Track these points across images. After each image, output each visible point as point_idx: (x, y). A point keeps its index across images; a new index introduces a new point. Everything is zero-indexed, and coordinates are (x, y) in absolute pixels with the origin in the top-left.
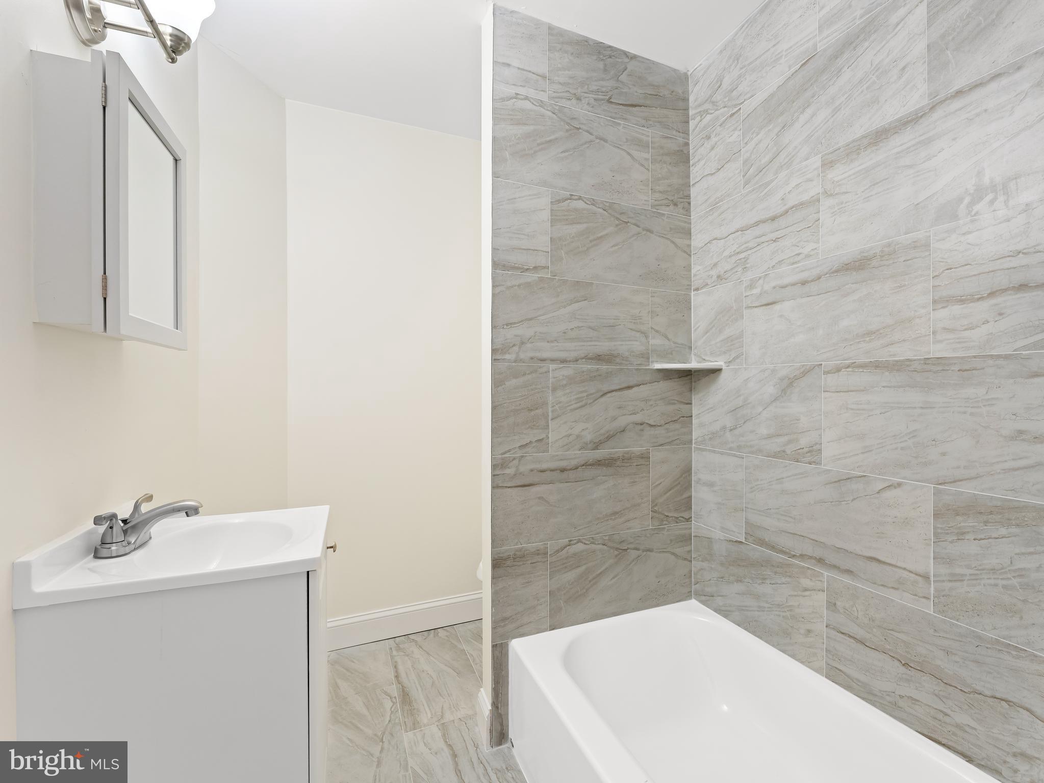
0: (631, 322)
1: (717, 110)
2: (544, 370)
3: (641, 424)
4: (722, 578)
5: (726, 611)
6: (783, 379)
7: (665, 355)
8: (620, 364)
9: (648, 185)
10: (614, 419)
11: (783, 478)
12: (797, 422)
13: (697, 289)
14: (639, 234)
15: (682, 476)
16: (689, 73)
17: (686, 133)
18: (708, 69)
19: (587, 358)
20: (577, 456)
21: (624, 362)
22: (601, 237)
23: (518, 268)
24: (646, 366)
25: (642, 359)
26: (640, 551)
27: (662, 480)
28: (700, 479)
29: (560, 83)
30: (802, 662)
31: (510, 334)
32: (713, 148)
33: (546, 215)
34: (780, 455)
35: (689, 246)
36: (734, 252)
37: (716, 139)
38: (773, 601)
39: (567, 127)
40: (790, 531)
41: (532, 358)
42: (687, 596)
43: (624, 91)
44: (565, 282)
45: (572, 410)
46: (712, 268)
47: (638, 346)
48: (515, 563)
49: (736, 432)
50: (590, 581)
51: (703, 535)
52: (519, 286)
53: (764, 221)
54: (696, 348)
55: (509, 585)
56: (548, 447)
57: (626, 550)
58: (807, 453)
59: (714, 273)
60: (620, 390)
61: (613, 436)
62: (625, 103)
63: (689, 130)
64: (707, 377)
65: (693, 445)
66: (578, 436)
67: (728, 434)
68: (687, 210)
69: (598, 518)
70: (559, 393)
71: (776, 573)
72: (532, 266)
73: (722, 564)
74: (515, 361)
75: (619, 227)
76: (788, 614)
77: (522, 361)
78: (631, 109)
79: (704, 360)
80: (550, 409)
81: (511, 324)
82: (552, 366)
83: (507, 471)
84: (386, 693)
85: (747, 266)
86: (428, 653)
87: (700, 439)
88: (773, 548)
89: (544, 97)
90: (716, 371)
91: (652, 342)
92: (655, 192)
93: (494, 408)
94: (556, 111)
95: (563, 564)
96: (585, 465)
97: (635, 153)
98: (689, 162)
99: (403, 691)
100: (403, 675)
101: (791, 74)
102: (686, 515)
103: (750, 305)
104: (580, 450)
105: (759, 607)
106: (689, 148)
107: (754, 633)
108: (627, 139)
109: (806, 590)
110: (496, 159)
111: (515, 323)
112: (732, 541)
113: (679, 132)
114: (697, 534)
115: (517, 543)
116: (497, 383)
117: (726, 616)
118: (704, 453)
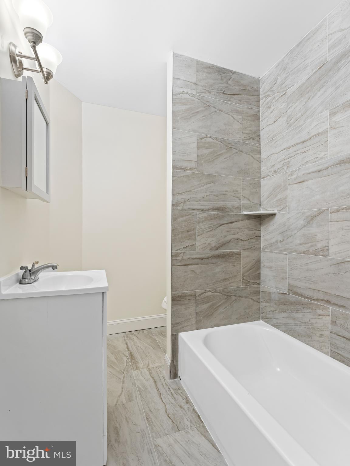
0: (233, 193)
1: (274, 94)
2: (194, 214)
3: (237, 239)
4: (276, 310)
5: (278, 326)
6: (308, 217)
7: (249, 208)
8: (228, 212)
9: (240, 131)
10: (225, 236)
11: (308, 263)
12: (316, 236)
13: (264, 178)
14: (237, 153)
15: (256, 263)
16: (260, 79)
17: (258, 106)
18: (270, 75)
19: (213, 209)
20: (209, 252)
21: (230, 211)
22: (220, 154)
23: (183, 169)
24: (239, 213)
25: (238, 210)
26: (237, 297)
27: (247, 265)
28: (264, 265)
29: (202, 86)
30: (317, 349)
31: (179, 198)
32: (272, 112)
33: (195, 145)
34: (307, 252)
35: (260, 158)
36: (283, 159)
37: (274, 107)
38: (302, 321)
39: (205, 105)
40: (311, 288)
41: (189, 209)
42: (258, 319)
43: (230, 88)
44: (203, 175)
45: (207, 232)
46: (271, 168)
47: (236, 204)
48: (181, 299)
49: (284, 243)
50: (214, 309)
51: (266, 291)
52: (184, 176)
53: (298, 144)
54: (263, 205)
55: (179, 309)
56: (196, 248)
57: (230, 296)
58: (321, 251)
59: (272, 170)
60: (228, 223)
61: (225, 244)
62: (230, 94)
63: (260, 105)
64: (268, 218)
65: (261, 250)
66: (209, 244)
67: (279, 244)
68: (259, 142)
69: (218, 281)
70: (201, 224)
71: (304, 308)
72: (189, 167)
73: (276, 304)
74: (182, 210)
75: (228, 150)
76: (310, 327)
77: (185, 210)
78: (233, 96)
79: (267, 210)
80: (197, 232)
81: (180, 193)
82: (198, 212)
83: (178, 258)
84: (124, 355)
85: (289, 165)
86: (140, 339)
87: (265, 247)
88: (302, 296)
89: (195, 92)
90: (273, 215)
91: (242, 202)
92: (244, 134)
93: (173, 230)
94: (200, 99)
95: (202, 301)
96: (213, 257)
97: (235, 116)
98: (260, 120)
99: (131, 354)
100: (130, 348)
101: (313, 73)
102: (258, 282)
103: (291, 183)
104: (210, 250)
105: (295, 324)
106: (260, 113)
107: (292, 336)
108: (231, 110)
109: (320, 315)
110: (174, 121)
111: (182, 193)
112: (281, 293)
113: (255, 106)
114: (263, 290)
115: (182, 290)
116: (174, 219)
117: (278, 328)
118: (267, 253)
